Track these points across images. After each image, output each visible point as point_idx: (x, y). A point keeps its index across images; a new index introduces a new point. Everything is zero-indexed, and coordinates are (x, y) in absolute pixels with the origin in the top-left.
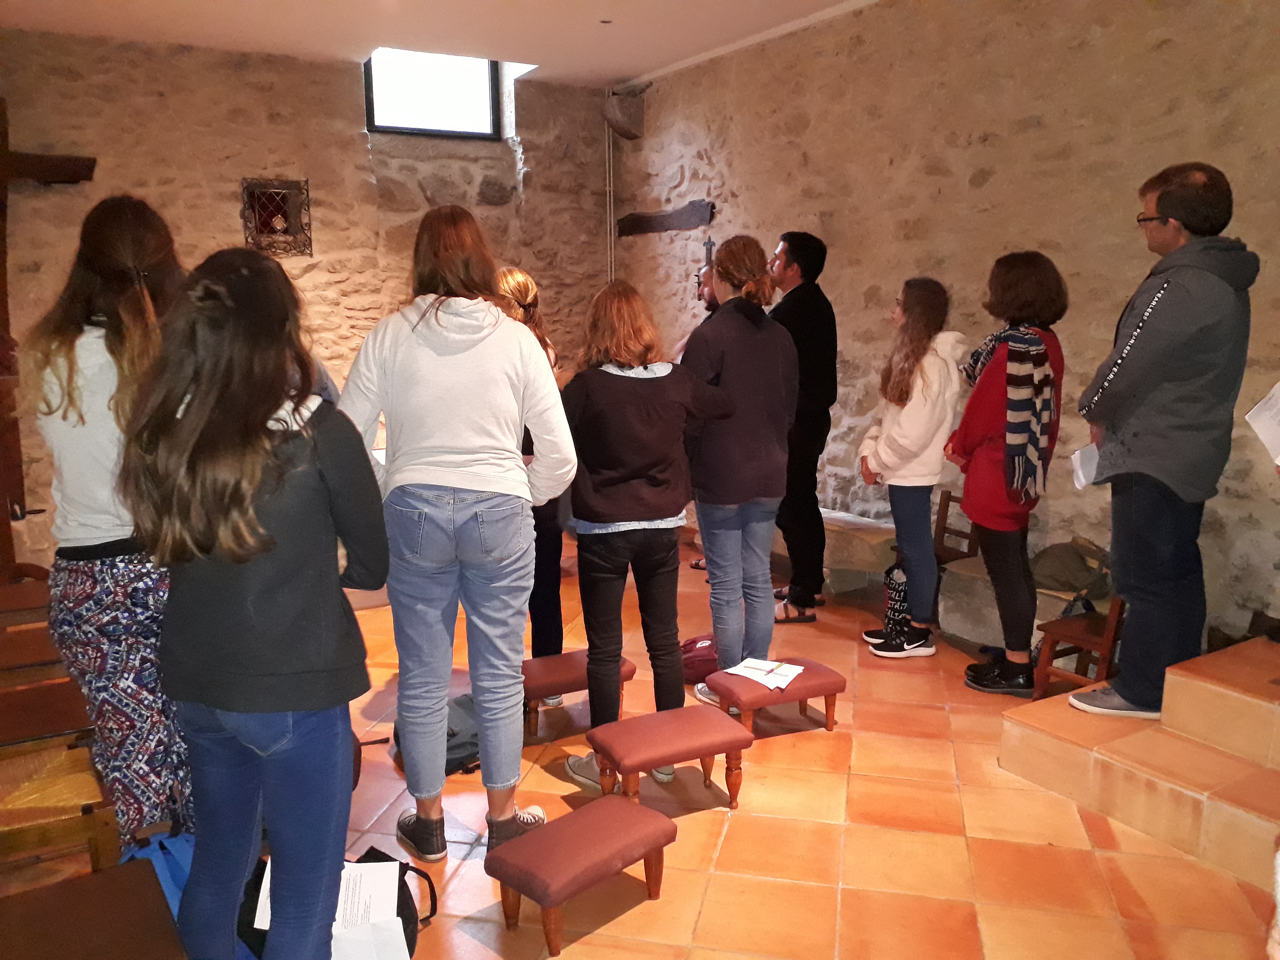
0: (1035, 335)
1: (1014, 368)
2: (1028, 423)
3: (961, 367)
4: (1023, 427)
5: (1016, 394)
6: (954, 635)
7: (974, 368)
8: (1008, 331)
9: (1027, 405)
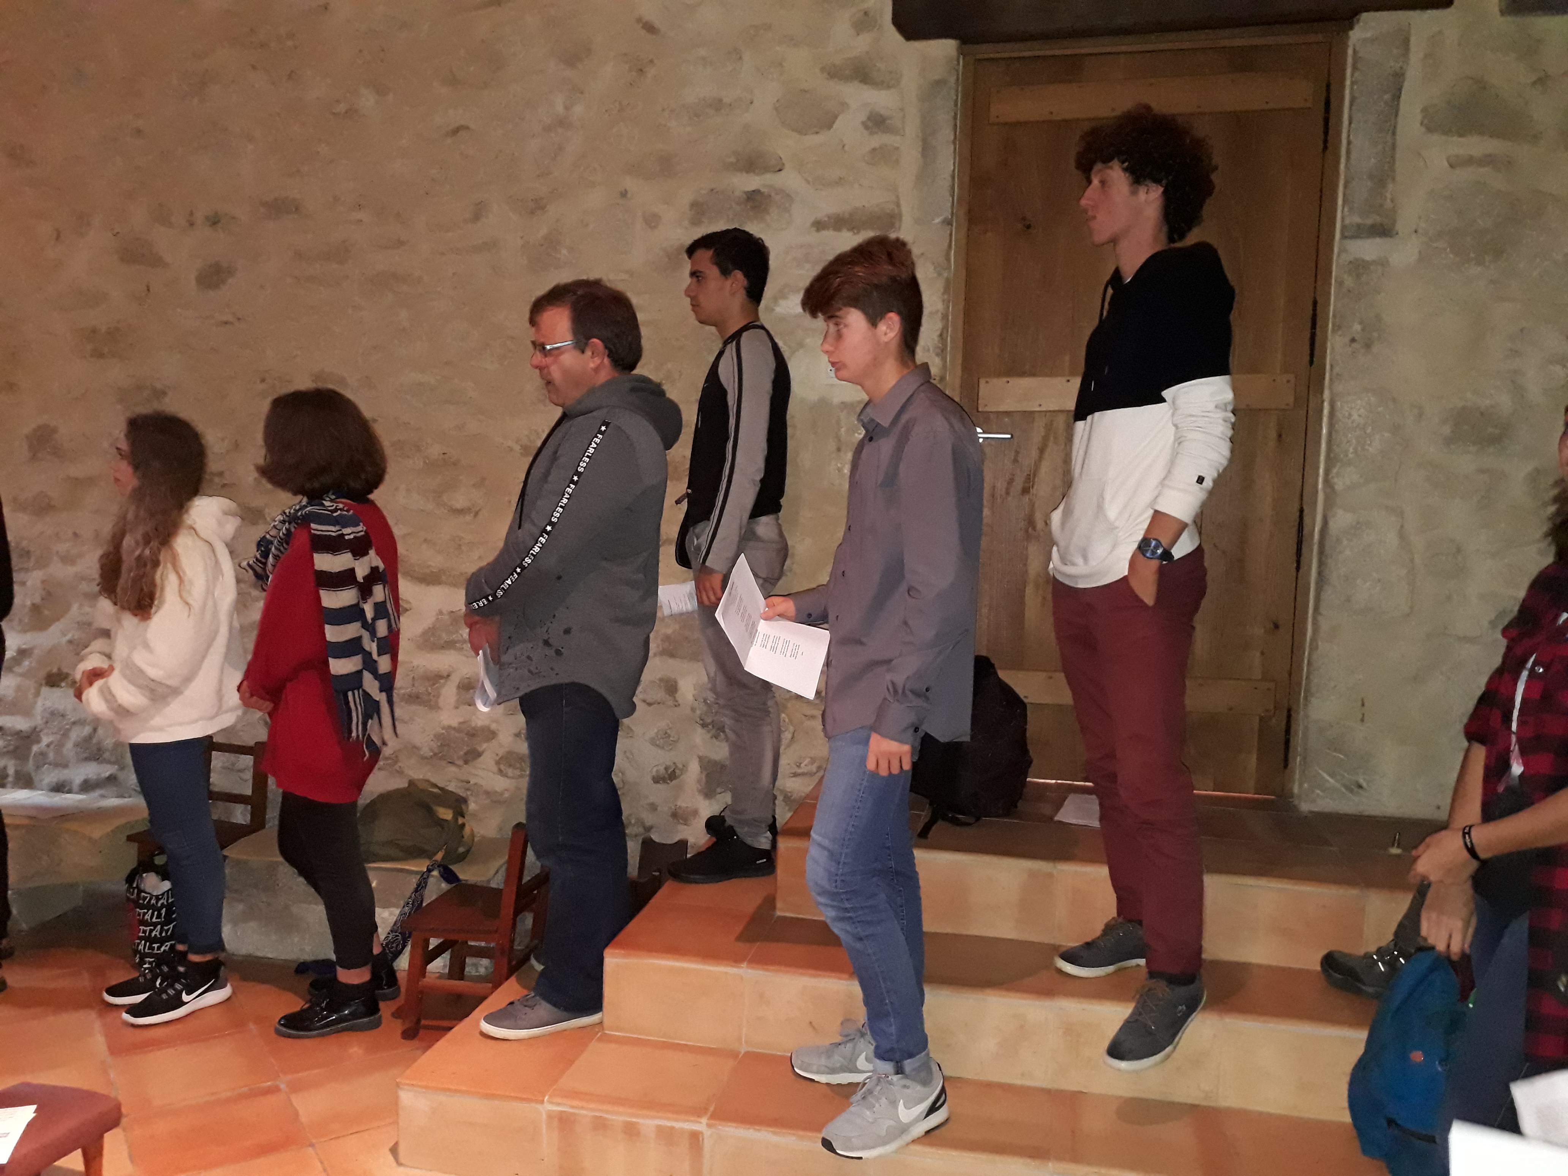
0: (348, 511)
1: (325, 562)
2: (359, 639)
3: (244, 564)
4: (352, 647)
5: (333, 599)
6: (250, 956)
7: (265, 564)
8: (306, 507)
9: (352, 614)
